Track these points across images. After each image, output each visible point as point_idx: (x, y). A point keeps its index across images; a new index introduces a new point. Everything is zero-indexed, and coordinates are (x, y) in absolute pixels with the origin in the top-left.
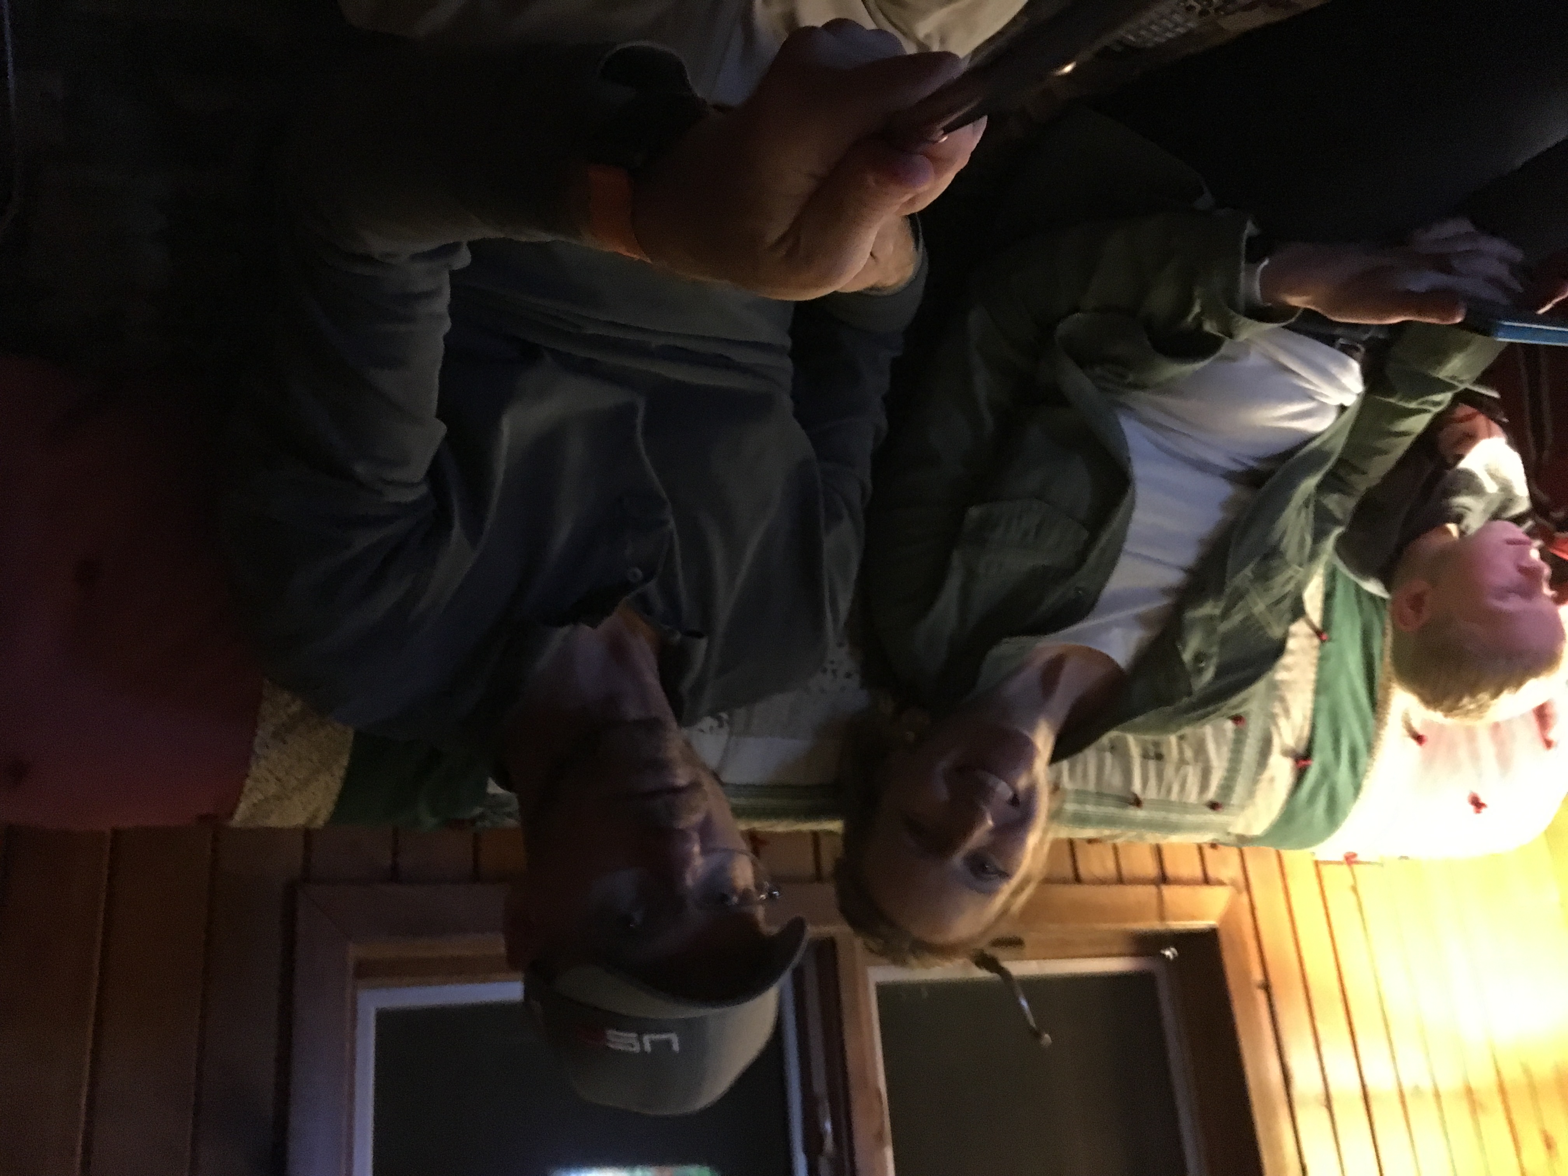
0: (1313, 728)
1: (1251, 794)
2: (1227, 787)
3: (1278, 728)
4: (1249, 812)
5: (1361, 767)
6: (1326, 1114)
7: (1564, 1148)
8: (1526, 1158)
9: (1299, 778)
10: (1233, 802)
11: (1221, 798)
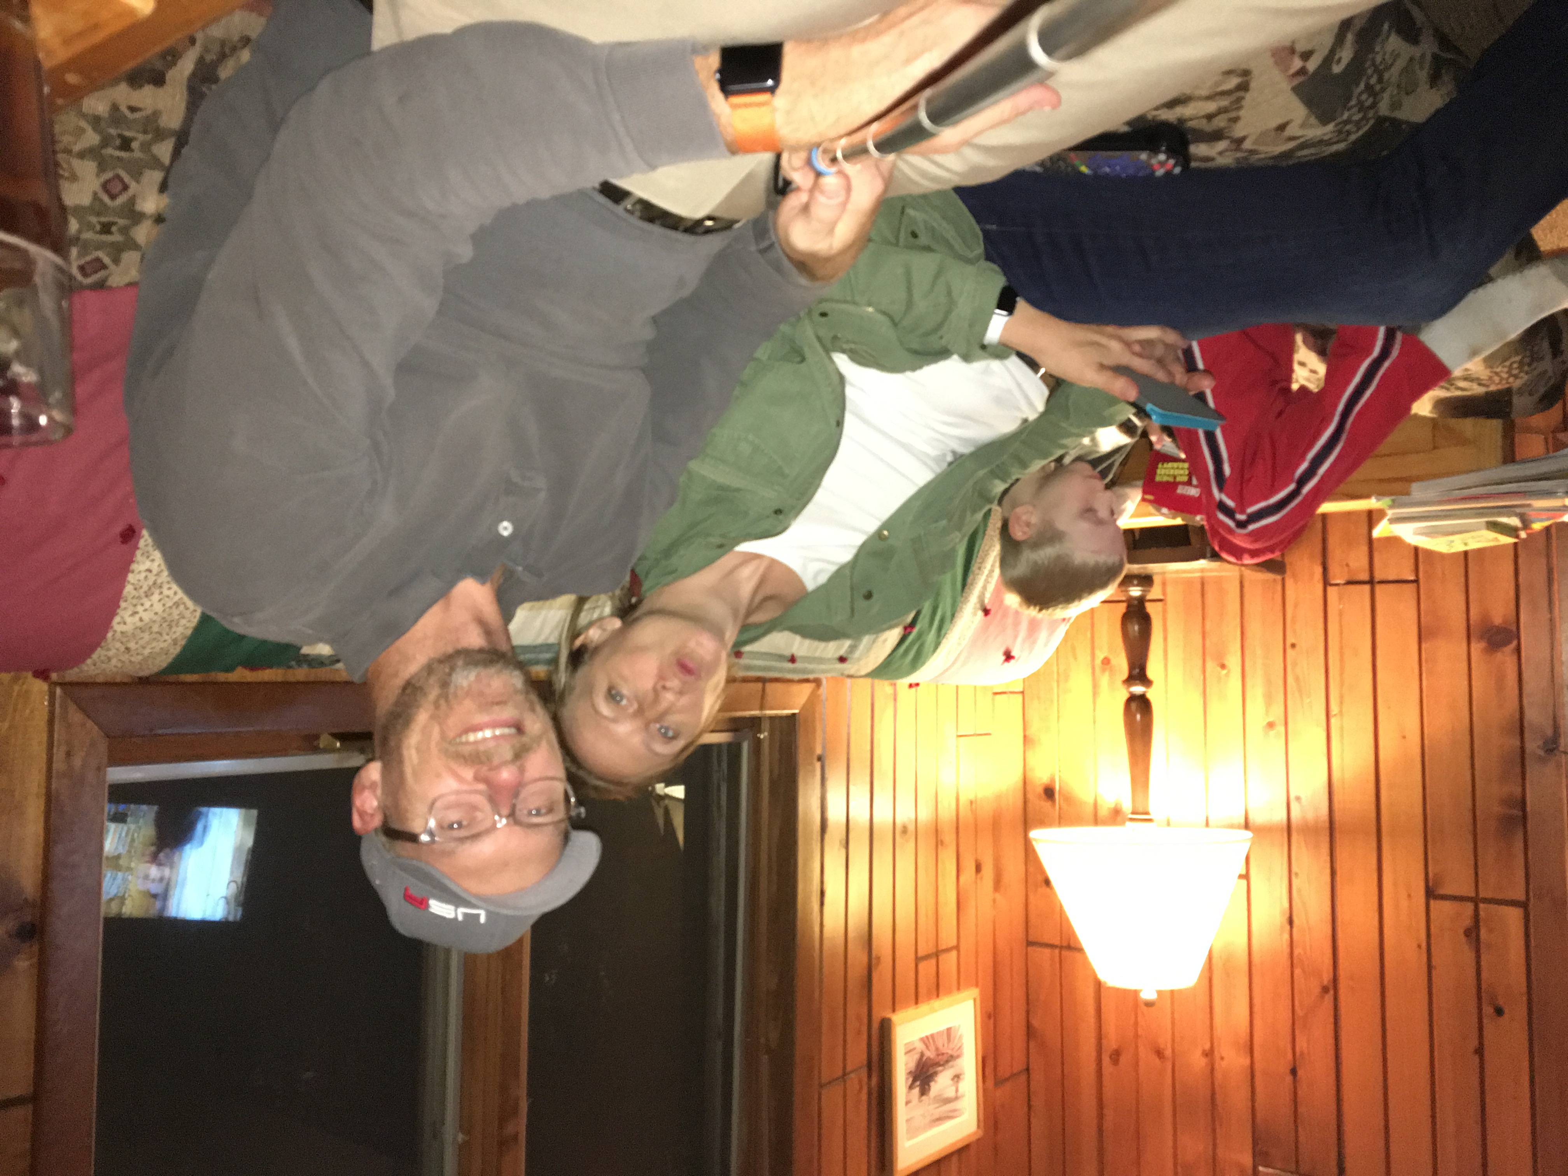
1: (867, 650)
4: (862, 662)
6: (843, 851)
7: (988, 871)
8: (962, 879)
9: (902, 640)
10: (855, 657)
11: (848, 654)
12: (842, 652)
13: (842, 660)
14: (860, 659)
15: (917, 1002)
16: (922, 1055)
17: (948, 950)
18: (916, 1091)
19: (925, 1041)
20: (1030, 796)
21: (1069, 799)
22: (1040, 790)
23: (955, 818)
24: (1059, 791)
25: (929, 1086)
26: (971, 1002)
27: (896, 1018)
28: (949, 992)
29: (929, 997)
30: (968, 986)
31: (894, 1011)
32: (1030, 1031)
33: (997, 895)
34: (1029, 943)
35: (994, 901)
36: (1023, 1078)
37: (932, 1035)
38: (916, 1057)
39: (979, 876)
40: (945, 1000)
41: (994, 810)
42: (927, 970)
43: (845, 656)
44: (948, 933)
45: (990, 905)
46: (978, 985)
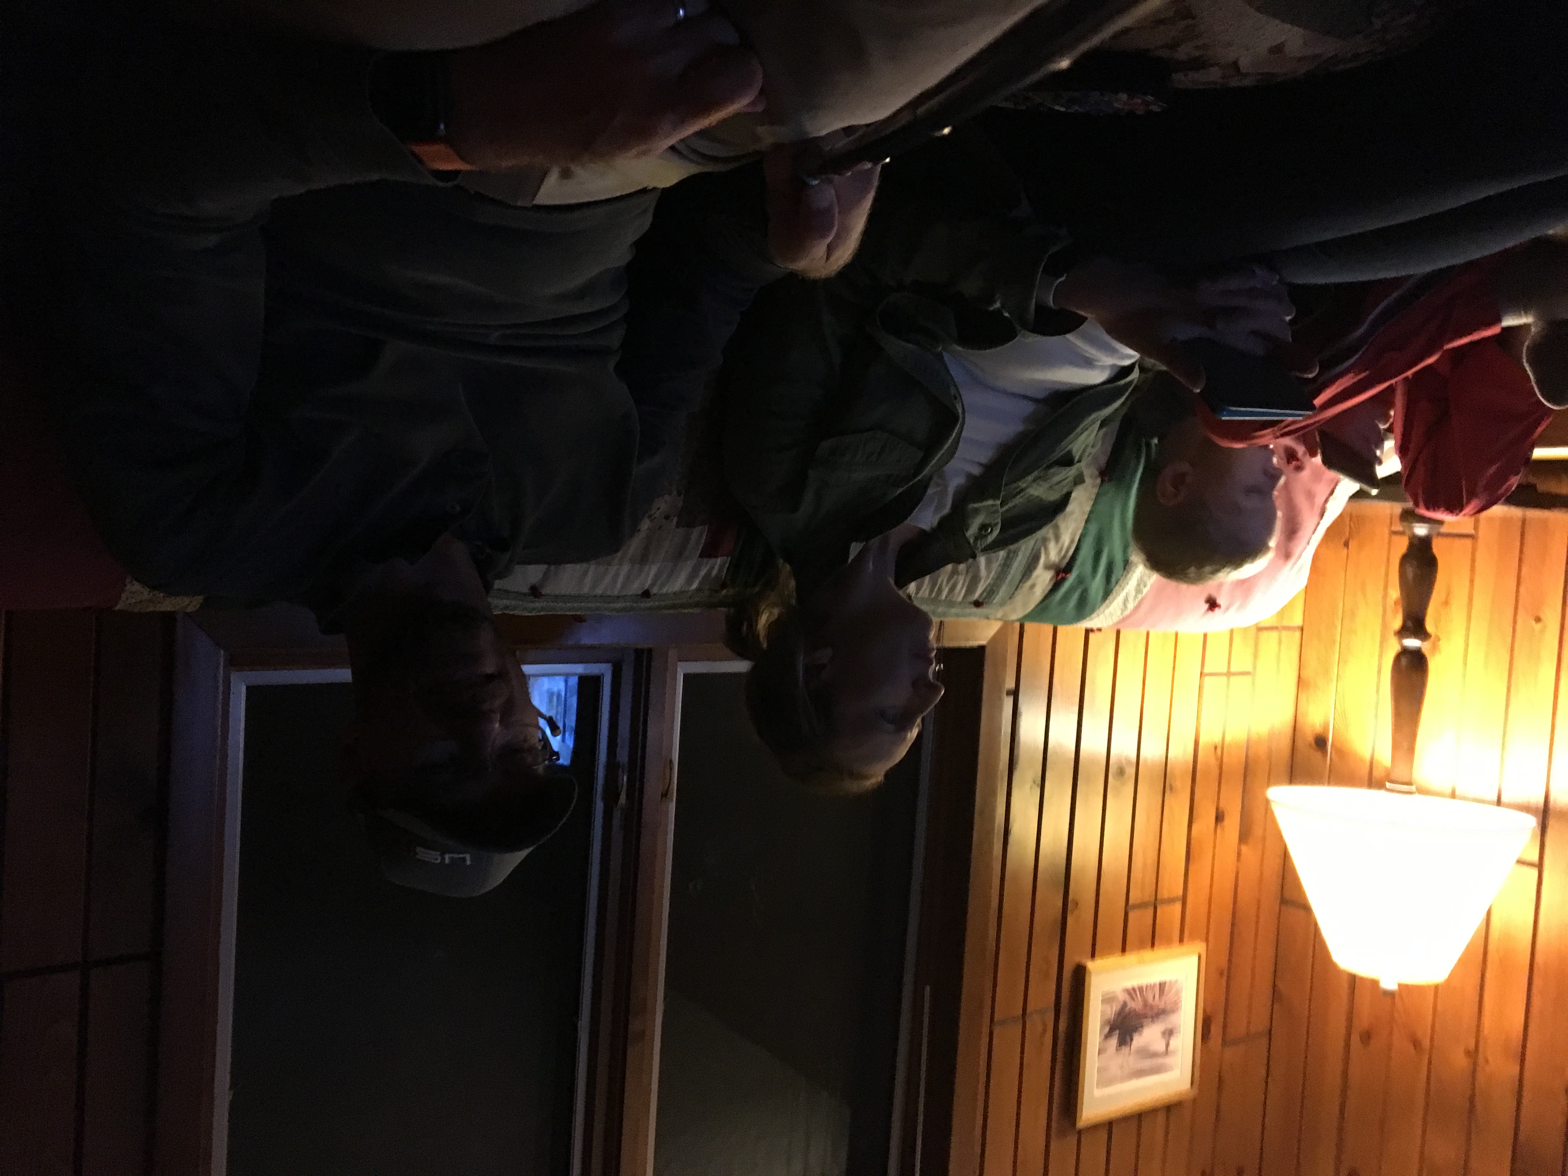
0: (1077, 549)
1: (1011, 597)
2: (991, 592)
3: (1046, 549)
4: (1007, 608)
5: (1113, 579)
6: (1038, 791)
7: (1232, 823)
8: (1195, 830)
9: (1056, 585)
10: (994, 602)
11: (985, 599)
12: (976, 596)
13: (977, 604)
14: (1002, 604)
15: (1123, 951)
16: (1125, 1005)
17: (1171, 901)
18: (1114, 1041)
19: (1131, 992)
20: (1299, 743)
21: (1342, 753)
22: (1311, 739)
23: (1191, 761)
24: (1333, 742)
25: (1132, 1040)
26: (1195, 959)
27: (1091, 965)
28: (1170, 944)
29: (1141, 946)
30: (1194, 939)
31: (1093, 956)
32: (1276, 994)
33: (1244, 848)
34: (1284, 901)
35: (1239, 854)
36: (1264, 1041)
37: (1141, 989)
38: (1115, 1007)
39: (1220, 825)
40: (1159, 952)
41: (1247, 756)
42: (1140, 920)
43: (981, 600)
44: (1173, 885)
45: (1234, 856)
46: (1207, 940)
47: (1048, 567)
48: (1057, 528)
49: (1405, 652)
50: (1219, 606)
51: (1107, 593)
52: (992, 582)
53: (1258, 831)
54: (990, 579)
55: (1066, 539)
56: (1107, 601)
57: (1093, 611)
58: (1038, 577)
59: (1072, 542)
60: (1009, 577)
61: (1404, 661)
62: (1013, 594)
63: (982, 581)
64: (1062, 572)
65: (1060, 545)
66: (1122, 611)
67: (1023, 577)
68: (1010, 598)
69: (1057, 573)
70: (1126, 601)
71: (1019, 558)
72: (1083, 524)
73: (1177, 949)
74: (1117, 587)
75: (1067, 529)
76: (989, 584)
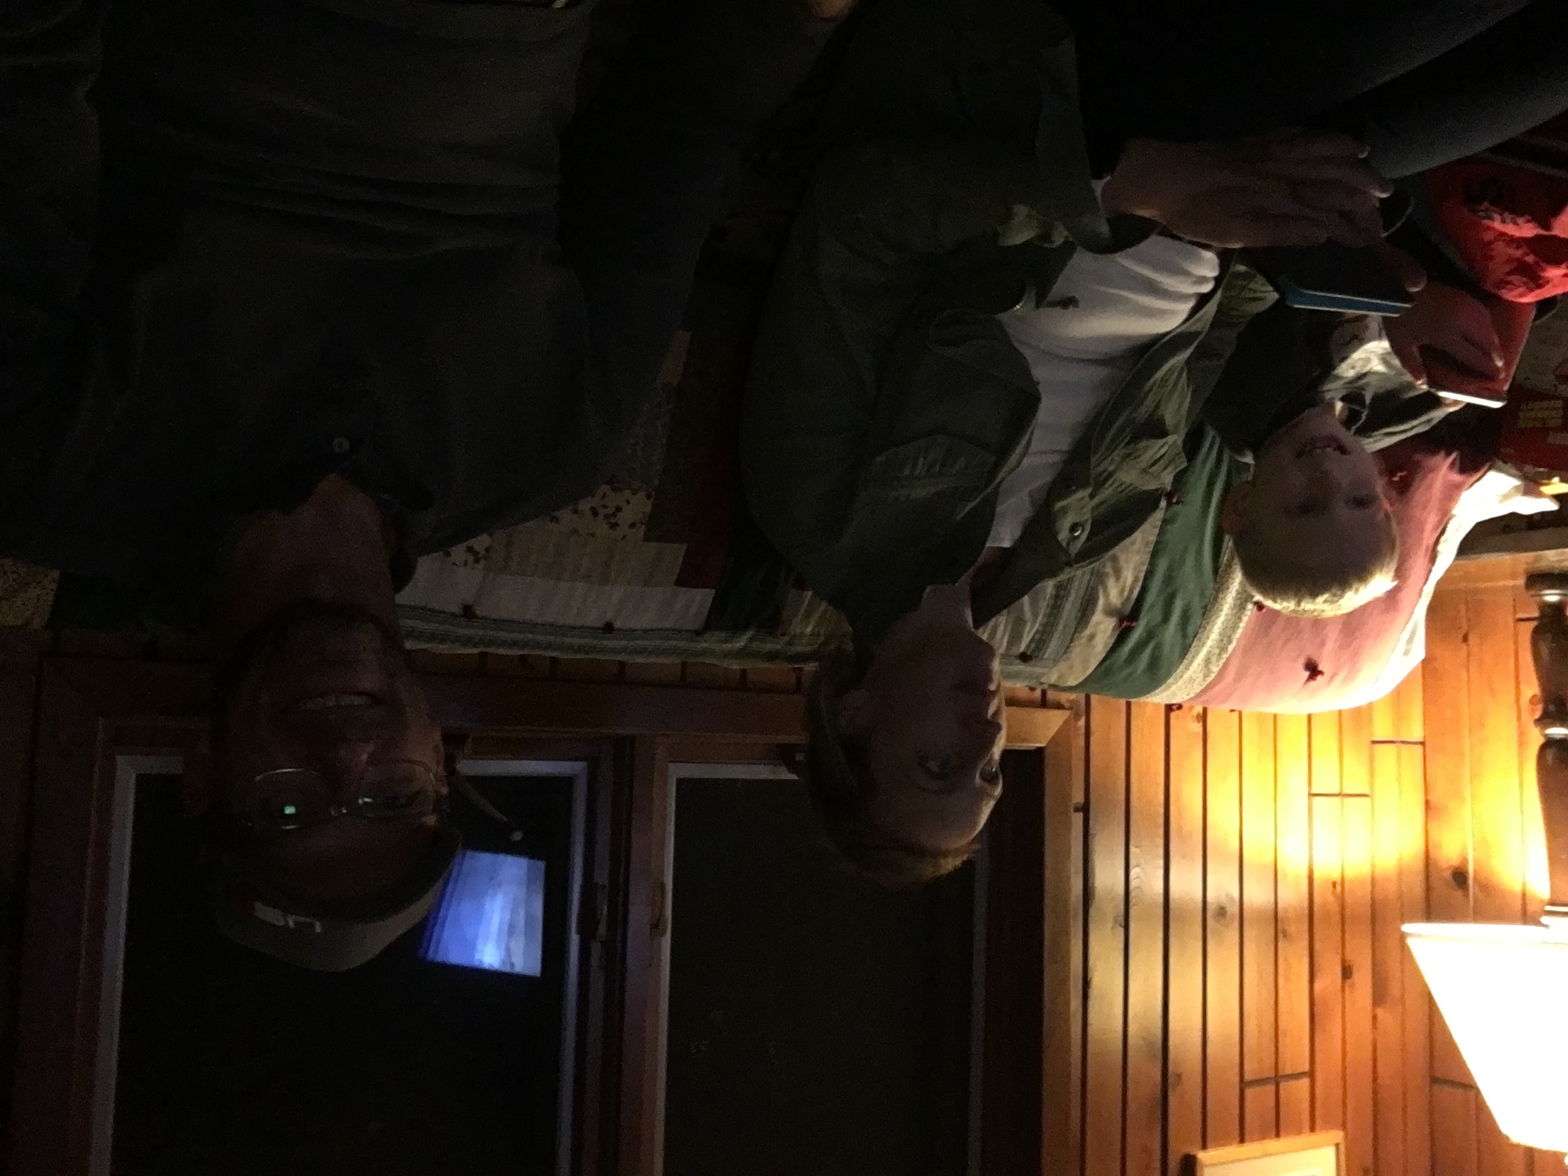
0: (1144, 590)
1: (1067, 649)
2: (1041, 642)
3: (1104, 587)
4: (1063, 666)
6: (1121, 931)
7: (1363, 979)
8: (1318, 986)
9: (1122, 636)
10: (1045, 656)
11: (1033, 650)
12: (1022, 647)
13: (1024, 658)
14: (1056, 661)
15: (1242, 1140)
17: (1295, 1076)
20: (1434, 883)
21: (1488, 888)
22: (1448, 874)
23: (1306, 904)
24: (1475, 879)
26: (1332, 1149)
27: (1202, 1156)
28: (1299, 1132)
29: (1263, 1136)
30: (1329, 1126)
31: (1204, 1147)
33: (1380, 1012)
34: (1434, 1080)
35: (1375, 1018)
39: (1348, 982)
40: (1289, 1142)
41: (1373, 899)
42: (1259, 1099)
43: (1029, 653)
44: (1296, 1054)
45: (1367, 1023)
46: (1344, 1126)
47: (1109, 612)
48: (1115, 559)
49: (1550, 743)
50: (1321, 673)
51: (1185, 650)
52: (1041, 629)
53: (1395, 989)
54: (1038, 624)
55: (1128, 576)
56: (1185, 662)
57: (1168, 674)
58: (1098, 624)
59: (1136, 579)
60: (1062, 623)
61: (1550, 755)
62: (1068, 647)
63: (1028, 628)
64: (1127, 619)
65: (1121, 580)
66: (1206, 676)
67: (1079, 624)
68: (1065, 652)
69: (1121, 621)
70: (1207, 661)
71: (1071, 598)
72: (1147, 558)
73: (1307, 1138)
74: (1195, 643)
75: (1127, 561)
76: (1037, 632)
